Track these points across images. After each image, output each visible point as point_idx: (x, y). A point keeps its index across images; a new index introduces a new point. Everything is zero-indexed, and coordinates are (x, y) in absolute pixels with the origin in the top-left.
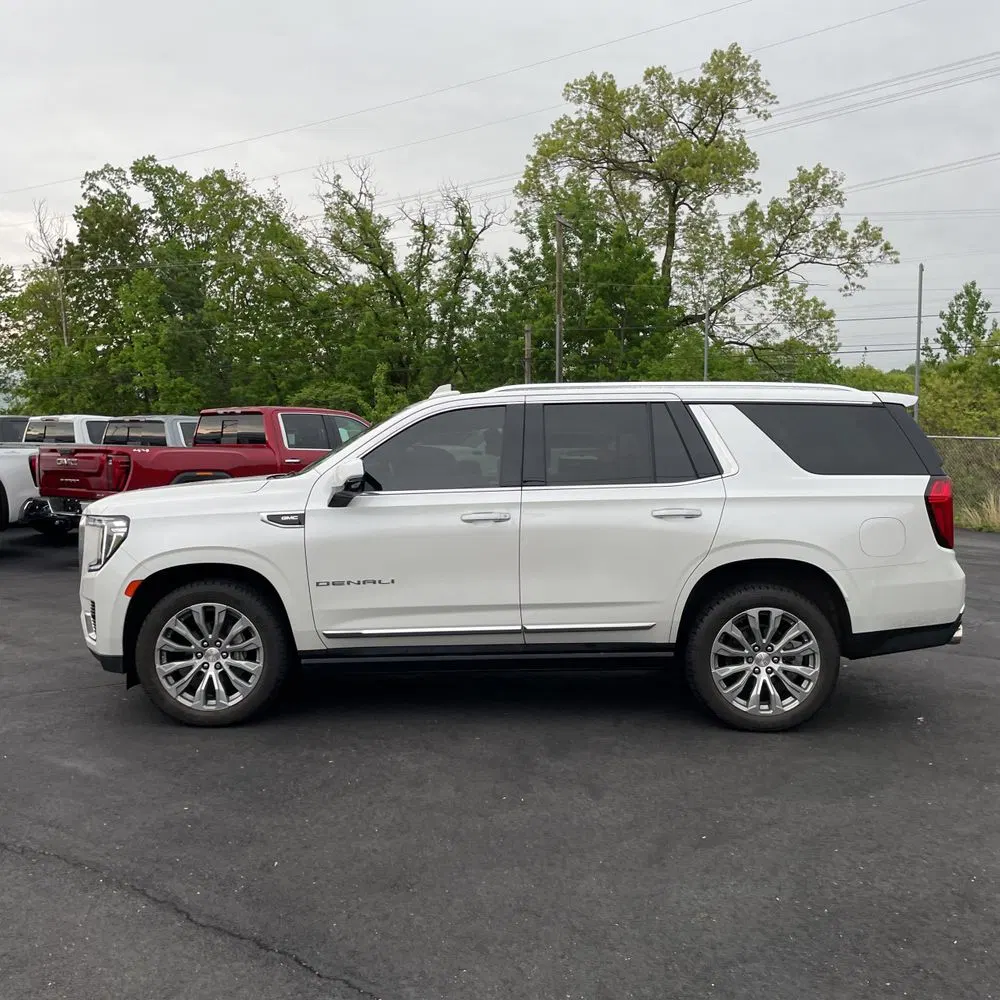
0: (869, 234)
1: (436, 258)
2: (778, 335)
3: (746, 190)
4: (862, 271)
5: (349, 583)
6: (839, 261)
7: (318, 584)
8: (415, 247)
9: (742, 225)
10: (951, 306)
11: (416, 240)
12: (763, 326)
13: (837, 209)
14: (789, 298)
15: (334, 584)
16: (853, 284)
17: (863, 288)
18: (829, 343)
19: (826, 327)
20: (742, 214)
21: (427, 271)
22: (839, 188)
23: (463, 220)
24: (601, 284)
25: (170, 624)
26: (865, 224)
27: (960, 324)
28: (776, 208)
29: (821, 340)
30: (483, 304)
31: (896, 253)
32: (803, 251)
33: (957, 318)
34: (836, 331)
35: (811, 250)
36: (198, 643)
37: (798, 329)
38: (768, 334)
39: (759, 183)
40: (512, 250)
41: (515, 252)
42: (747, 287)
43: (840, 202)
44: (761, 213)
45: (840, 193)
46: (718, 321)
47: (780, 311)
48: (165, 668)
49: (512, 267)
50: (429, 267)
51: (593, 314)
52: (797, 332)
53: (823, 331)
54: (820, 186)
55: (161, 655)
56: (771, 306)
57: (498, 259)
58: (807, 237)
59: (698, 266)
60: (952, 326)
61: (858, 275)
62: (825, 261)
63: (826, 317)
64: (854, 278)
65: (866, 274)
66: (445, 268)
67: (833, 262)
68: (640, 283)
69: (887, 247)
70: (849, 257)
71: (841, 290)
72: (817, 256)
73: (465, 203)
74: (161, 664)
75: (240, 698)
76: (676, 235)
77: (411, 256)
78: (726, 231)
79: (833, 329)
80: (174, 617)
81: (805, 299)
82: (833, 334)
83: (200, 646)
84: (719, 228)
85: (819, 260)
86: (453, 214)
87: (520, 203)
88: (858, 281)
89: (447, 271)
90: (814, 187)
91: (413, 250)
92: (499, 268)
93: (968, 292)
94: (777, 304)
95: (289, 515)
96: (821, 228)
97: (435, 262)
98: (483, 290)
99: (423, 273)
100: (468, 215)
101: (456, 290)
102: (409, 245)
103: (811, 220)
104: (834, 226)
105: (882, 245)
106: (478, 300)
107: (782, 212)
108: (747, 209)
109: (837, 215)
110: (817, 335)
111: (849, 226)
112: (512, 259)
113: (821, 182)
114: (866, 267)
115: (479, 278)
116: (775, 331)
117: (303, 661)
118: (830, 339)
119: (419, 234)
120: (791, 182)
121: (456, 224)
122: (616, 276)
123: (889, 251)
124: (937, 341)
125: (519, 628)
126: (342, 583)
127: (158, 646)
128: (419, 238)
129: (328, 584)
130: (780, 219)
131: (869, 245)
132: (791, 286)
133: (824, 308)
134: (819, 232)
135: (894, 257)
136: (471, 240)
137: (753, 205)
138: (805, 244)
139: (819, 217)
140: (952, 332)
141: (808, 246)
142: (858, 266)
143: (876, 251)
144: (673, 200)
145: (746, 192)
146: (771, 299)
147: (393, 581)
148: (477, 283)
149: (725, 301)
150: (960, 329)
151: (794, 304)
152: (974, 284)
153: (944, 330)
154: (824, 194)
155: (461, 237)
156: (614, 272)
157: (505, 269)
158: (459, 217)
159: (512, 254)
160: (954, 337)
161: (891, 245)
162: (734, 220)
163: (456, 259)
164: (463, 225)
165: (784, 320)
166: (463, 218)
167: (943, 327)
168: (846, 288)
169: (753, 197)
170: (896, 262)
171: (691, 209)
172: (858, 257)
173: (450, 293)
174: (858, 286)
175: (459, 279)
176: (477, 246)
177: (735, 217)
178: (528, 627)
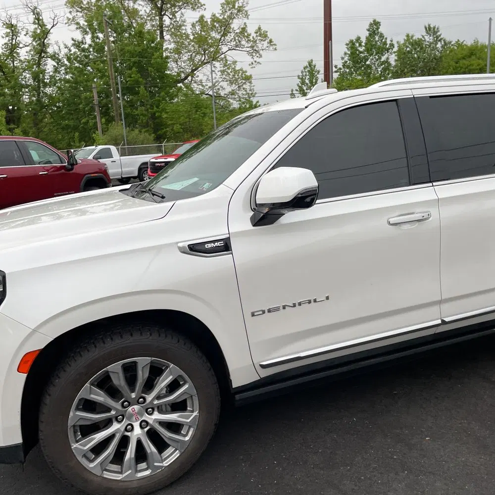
0: (262, 34)
1: (21, 45)
2: (224, 89)
3: (198, 8)
4: (259, 54)
5: (284, 307)
6: (248, 49)
7: (253, 315)
8: (7, 38)
9: (198, 28)
10: (302, 72)
11: (7, 35)
12: (217, 84)
13: (245, 20)
14: (228, 69)
15: (269, 311)
16: (255, 62)
17: (260, 64)
18: (250, 92)
19: (248, 84)
20: (197, 22)
21: (18, 54)
22: (246, 9)
23: (38, 20)
24: (133, 60)
25: (83, 393)
26: (260, 28)
27: (307, 81)
28: (214, 19)
29: (246, 91)
30: (59, 72)
31: (275, 45)
32: (229, 44)
33: (305, 78)
34: (253, 86)
35: (233, 43)
36: (117, 405)
37: (234, 85)
38: (218, 89)
39: (204, 5)
40: (73, 40)
41: (75, 41)
42: (204, 63)
43: (247, 16)
44: (206, 22)
45: (246, 11)
46: (193, 82)
47: (224, 76)
48: (81, 446)
49: (73, 50)
50: (18, 51)
51: (131, 77)
52: (234, 87)
53: (247, 86)
54: (236, 7)
55: (75, 432)
56: (219, 73)
57: (65, 45)
58: (231, 36)
59: (178, 51)
60: (303, 83)
61: (257, 57)
62: (241, 49)
63: (248, 79)
64: (256, 59)
65: (261, 56)
66: (30, 51)
67: (244, 49)
68: (156, 59)
69: (271, 41)
70: (252, 47)
71: (250, 65)
72: (237, 46)
73: (38, 10)
74: (77, 442)
75: (177, 454)
76: (164, 33)
77: (5, 44)
78: (189, 31)
79: (252, 85)
80: (87, 384)
81: (237, 68)
82: (252, 87)
83: (120, 408)
84: (186, 30)
85: (238, 49)
86: (32, 17)
87: (70, 12)
88: (258, 60)
89: (32, 53)
90: (234, 7)
91: (6, 40)
92: (66, 50)
93: (310, 65)
94: (223, 72)
95: (214, 242)
96: (238, 31)
97: (21, 48)
98: (58, 64)
99: (15, 55)
100: (41, 18)
101: (39, 65)
102: (3, 37)
103: (232, 26)
104: (244, 30)
105: (268, 40)
106: (56, 70)
107: (219, 21)
108: (199, 19)
109: (245, 23)
110: (244, 89)
111: (251, 30)
112: (73, 45)
113: (237, 5)
114: (261, 52)
115: (54, 57)
116: (222, 87)
117: (237, 397)
118: (250, 90)
119: (8, 31)
120: (221, 4)
121: (34, 23)
122: (141, 55)
123: (272, 43)
124: (297, 90)
125: (439, 322)
126: (277, 309)
127: (70, 423)
128: (9, 33)
129: (264, 312)
130: (217, 25)
131: (262, 40)
132: (228, 62)
133: (247, 74)
134: (237, 33)
135: (274, 47)
136: (45, 33)
137: (202, 17)
138: (230, 39)
139: (236, 25)
140: (303, 86)
141: (231, 41)
142: (257, 52)
143: (265, 44)
144: (160, 12)
145: (198, 10)
146: (219, 69)
147: (327, 298)
148: (54, 60)
149: (193, 71)
150: (307, 84)
151: (231, 72)
152: (312, 61)
153: (300, 85)
154: (239, 11)
155: (38, 31)
156: (140, 52)
157: (70, 50)
158: (36, 18)
159: (73, 42)
160: (305, 88)
161: (273, 40)
162: (193, 25)
163: (37, 45)
164: (39, 24)
165: (226, 81)
166: (38, 19)
167: (300, 83)
168: (252, 63)
169: (202, 12)
170: (275, 49)
171: (170, 18)
172: (258, 47)
173: (35, 67)
174: (258, 63)
175: (40, 58)
176: (49, 37)
177: (193, 24)
178: (447, 320)
